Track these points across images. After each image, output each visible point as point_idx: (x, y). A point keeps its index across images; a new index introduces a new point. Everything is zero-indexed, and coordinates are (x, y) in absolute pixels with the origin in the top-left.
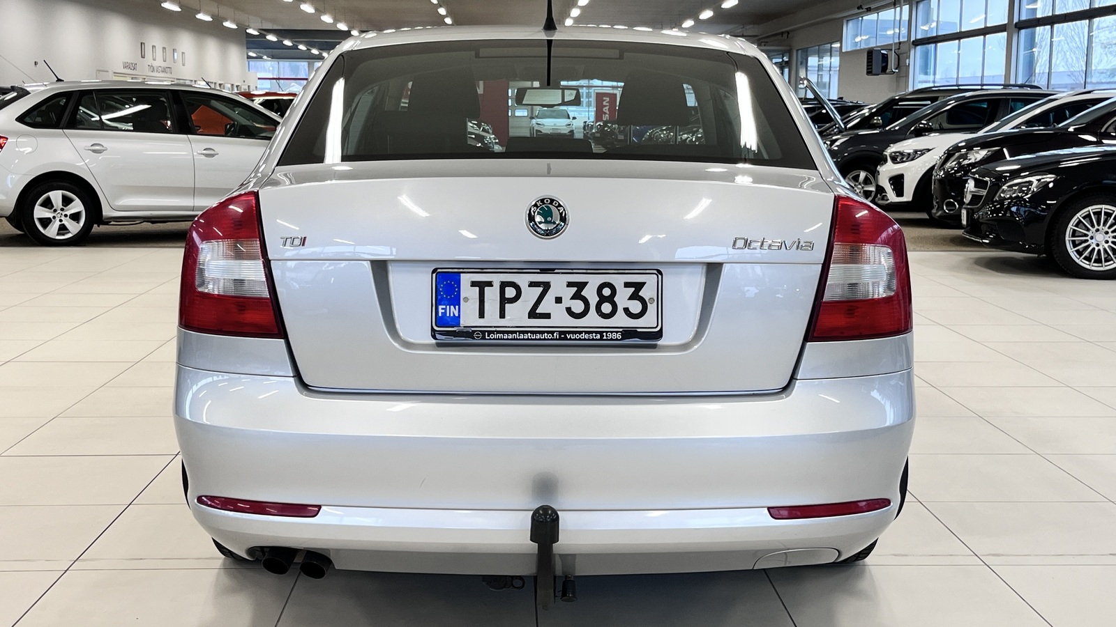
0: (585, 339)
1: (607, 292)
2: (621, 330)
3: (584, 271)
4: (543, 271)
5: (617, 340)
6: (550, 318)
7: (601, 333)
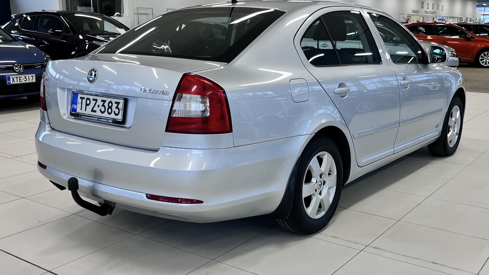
0: (103, 121)
1: (110, 105)
2: (112, 119)
3: (105, 96)
4: (96, 95)
5: (111, 123)
6: (96, 112)
7: (107, 119)
